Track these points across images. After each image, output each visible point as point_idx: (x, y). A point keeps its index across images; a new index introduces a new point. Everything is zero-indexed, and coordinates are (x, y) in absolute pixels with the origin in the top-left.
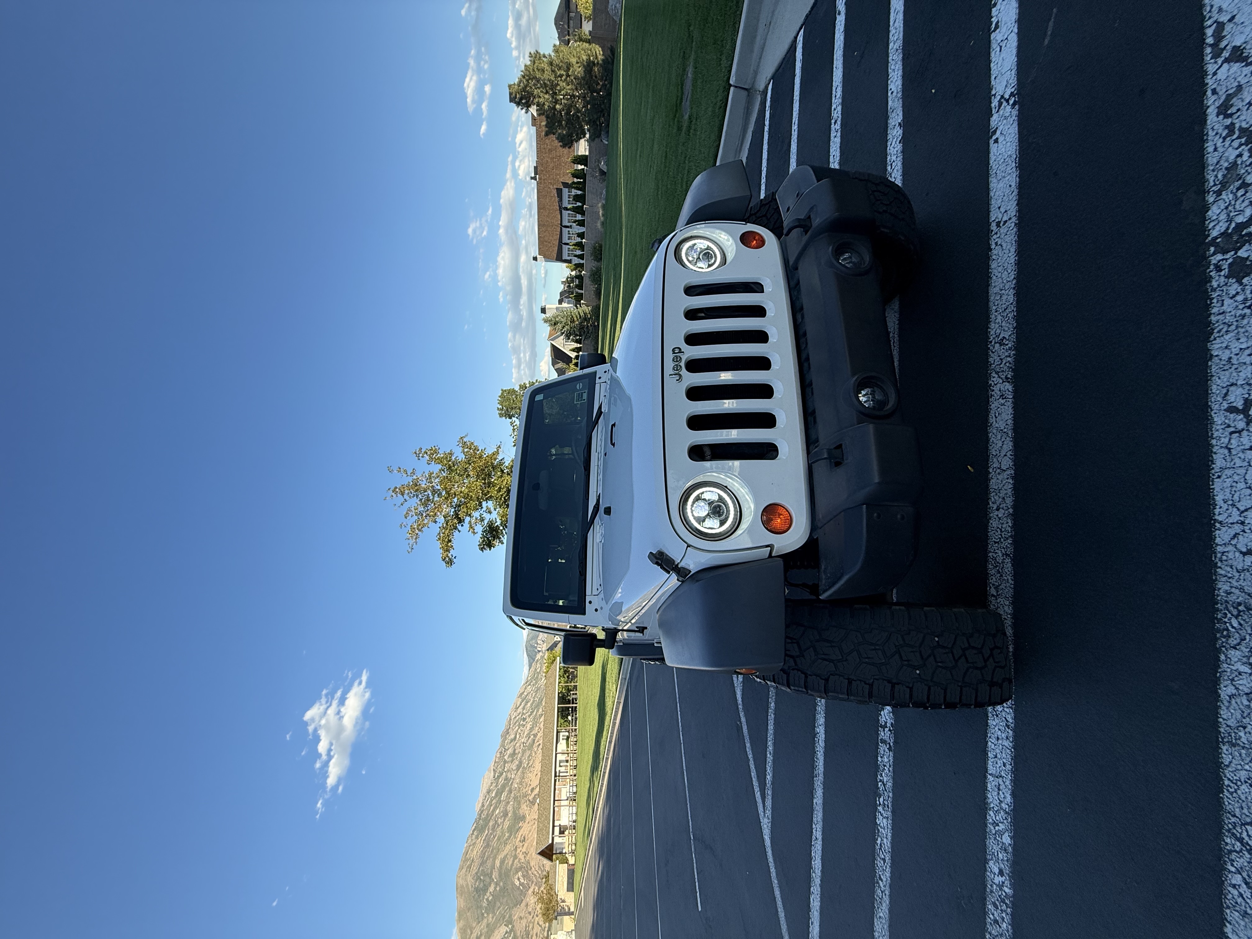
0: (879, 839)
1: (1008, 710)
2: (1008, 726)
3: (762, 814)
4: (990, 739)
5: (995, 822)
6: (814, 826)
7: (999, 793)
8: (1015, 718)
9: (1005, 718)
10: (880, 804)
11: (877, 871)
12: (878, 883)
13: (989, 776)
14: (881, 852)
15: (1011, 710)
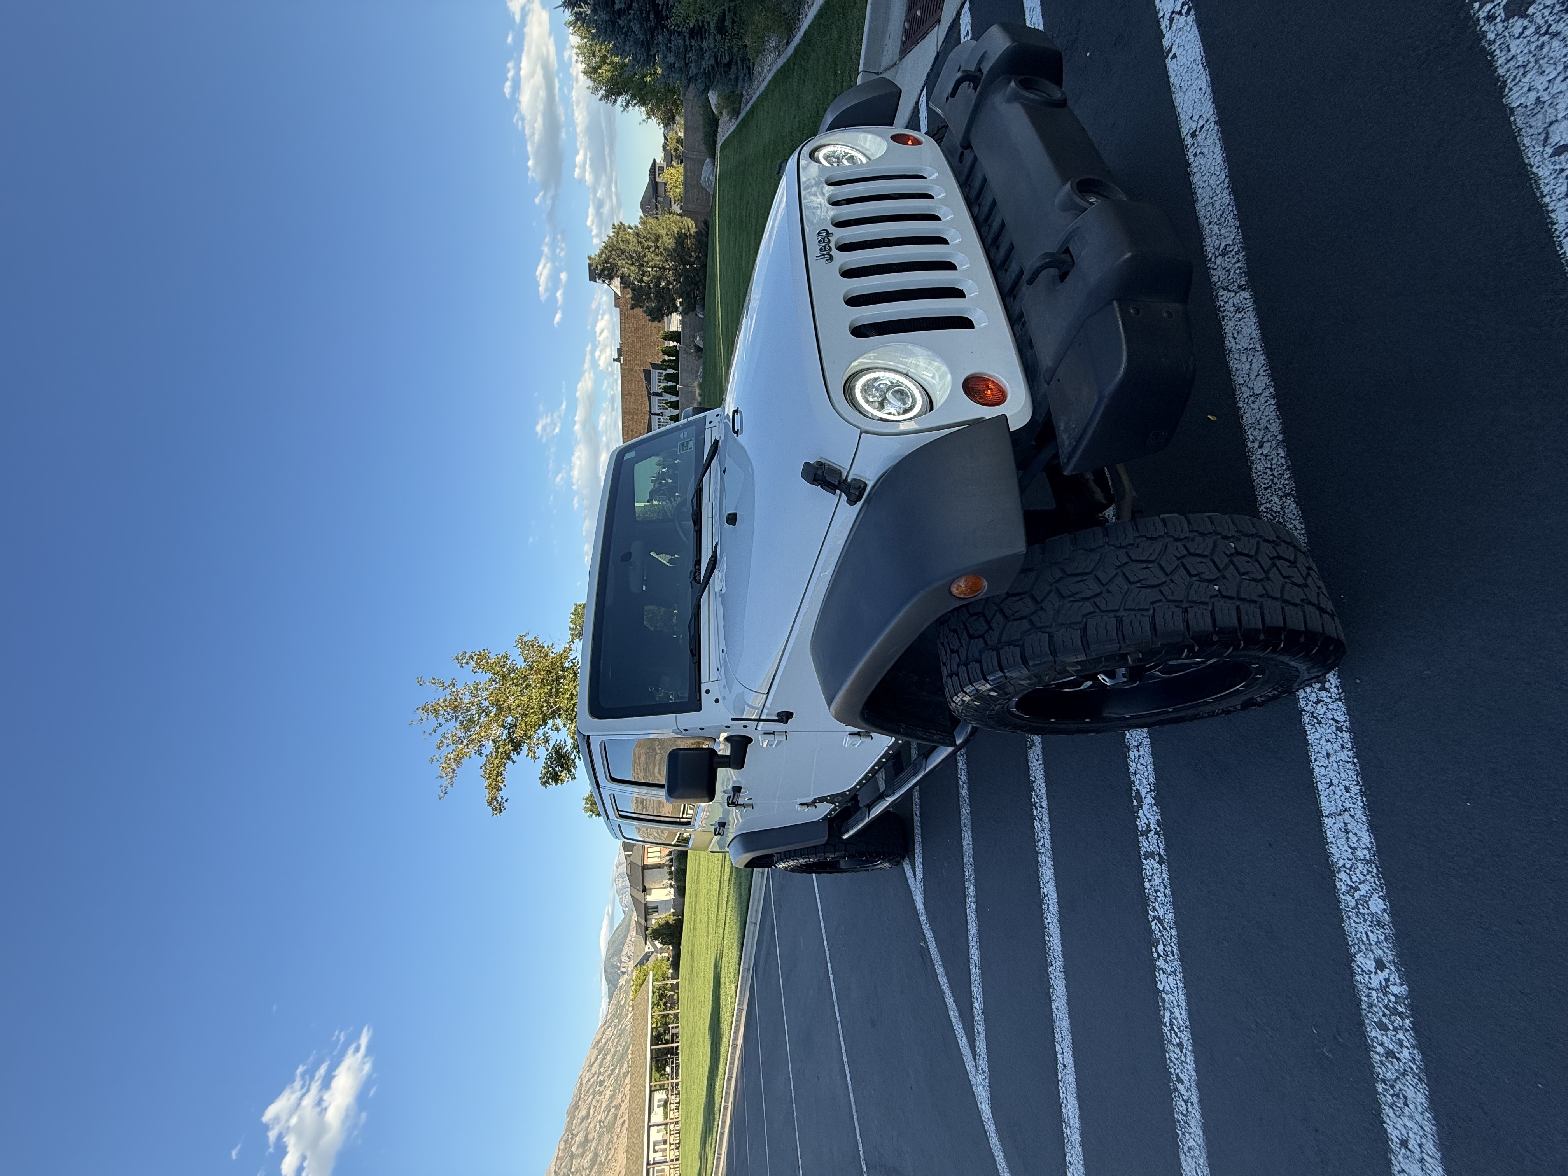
0: (1167, 1014)
1: (1334, 706)
2: (1340, 729)
3: (973, 1070)
4: (1317, 763)
5: (1351, 886)
6: (1058, 1047)
7: (1348, 838)
8: (1349, 711)
9: (1333, 719)
10: (1159, 955)
11: (1172, 1070)
12: (1176, 1090)
13: (1326, 820)
14: (1173, 1035)
15: (1340, 703)
